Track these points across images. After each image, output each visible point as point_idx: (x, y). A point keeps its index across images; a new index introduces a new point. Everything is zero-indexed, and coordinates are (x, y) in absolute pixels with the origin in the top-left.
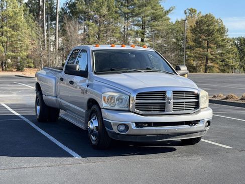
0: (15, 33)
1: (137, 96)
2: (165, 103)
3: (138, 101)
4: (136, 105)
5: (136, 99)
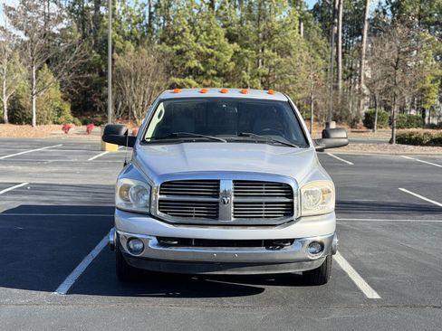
0: (283, 60)
1: (161, 186)
2: (217, 203)
3: (164, 197)
4: (159, 205)
5: (160, 194)
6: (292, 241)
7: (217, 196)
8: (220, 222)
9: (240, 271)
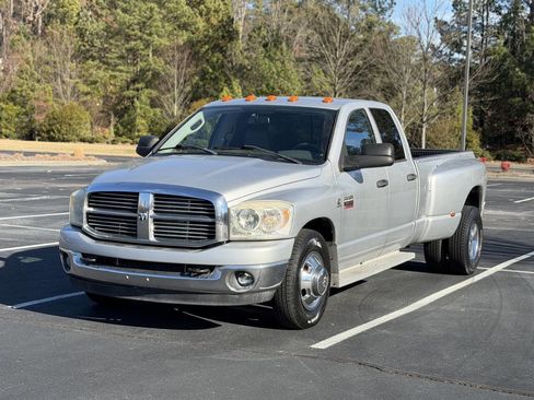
1: (89, 197)
2: (136, 218)
3: (91, 209)
4: (88, 218)
5: (89, 206)
6: (212, 268)
7: (135, 211)
8: (139, 240)
9: (156, 298)
